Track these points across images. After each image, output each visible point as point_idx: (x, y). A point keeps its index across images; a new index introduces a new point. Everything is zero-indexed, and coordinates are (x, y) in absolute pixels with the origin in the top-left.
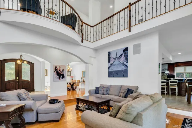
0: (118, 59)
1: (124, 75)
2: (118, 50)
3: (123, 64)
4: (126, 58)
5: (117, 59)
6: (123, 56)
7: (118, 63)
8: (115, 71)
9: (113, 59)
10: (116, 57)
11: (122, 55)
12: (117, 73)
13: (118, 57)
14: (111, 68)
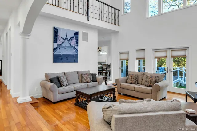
0: (68, 41)
1: (75, 60)
2: (68, 30)
3: (74, 48)
4: (77, 43)
5: (66, 40)
6: (74, 39)
7: (68, 45)
8: (64, 55)
9: (62, 39)
10: (66, 38)
11: (72, 37)
12: (67, 58)
13: (68, 39)
14: (58, 50)
